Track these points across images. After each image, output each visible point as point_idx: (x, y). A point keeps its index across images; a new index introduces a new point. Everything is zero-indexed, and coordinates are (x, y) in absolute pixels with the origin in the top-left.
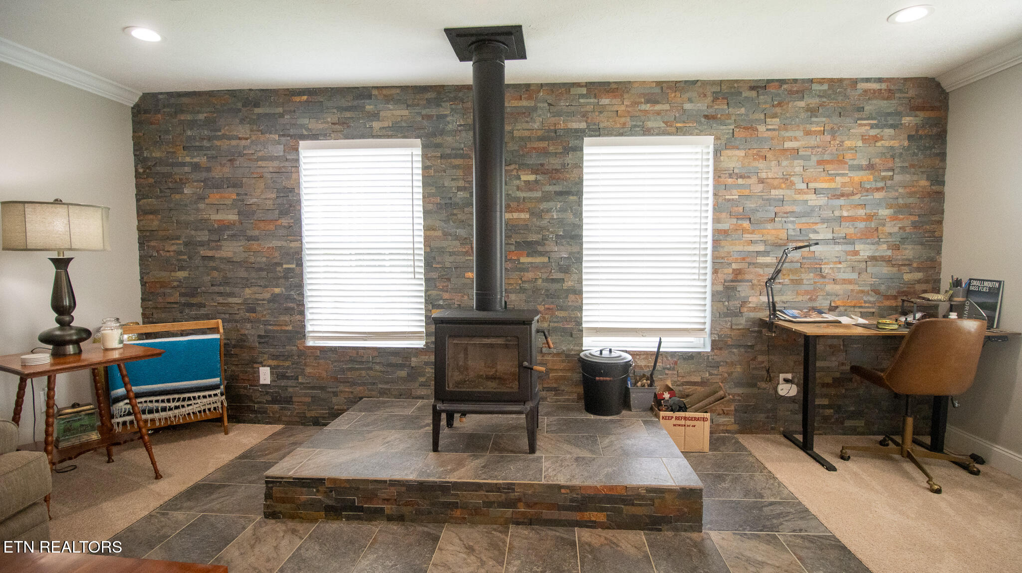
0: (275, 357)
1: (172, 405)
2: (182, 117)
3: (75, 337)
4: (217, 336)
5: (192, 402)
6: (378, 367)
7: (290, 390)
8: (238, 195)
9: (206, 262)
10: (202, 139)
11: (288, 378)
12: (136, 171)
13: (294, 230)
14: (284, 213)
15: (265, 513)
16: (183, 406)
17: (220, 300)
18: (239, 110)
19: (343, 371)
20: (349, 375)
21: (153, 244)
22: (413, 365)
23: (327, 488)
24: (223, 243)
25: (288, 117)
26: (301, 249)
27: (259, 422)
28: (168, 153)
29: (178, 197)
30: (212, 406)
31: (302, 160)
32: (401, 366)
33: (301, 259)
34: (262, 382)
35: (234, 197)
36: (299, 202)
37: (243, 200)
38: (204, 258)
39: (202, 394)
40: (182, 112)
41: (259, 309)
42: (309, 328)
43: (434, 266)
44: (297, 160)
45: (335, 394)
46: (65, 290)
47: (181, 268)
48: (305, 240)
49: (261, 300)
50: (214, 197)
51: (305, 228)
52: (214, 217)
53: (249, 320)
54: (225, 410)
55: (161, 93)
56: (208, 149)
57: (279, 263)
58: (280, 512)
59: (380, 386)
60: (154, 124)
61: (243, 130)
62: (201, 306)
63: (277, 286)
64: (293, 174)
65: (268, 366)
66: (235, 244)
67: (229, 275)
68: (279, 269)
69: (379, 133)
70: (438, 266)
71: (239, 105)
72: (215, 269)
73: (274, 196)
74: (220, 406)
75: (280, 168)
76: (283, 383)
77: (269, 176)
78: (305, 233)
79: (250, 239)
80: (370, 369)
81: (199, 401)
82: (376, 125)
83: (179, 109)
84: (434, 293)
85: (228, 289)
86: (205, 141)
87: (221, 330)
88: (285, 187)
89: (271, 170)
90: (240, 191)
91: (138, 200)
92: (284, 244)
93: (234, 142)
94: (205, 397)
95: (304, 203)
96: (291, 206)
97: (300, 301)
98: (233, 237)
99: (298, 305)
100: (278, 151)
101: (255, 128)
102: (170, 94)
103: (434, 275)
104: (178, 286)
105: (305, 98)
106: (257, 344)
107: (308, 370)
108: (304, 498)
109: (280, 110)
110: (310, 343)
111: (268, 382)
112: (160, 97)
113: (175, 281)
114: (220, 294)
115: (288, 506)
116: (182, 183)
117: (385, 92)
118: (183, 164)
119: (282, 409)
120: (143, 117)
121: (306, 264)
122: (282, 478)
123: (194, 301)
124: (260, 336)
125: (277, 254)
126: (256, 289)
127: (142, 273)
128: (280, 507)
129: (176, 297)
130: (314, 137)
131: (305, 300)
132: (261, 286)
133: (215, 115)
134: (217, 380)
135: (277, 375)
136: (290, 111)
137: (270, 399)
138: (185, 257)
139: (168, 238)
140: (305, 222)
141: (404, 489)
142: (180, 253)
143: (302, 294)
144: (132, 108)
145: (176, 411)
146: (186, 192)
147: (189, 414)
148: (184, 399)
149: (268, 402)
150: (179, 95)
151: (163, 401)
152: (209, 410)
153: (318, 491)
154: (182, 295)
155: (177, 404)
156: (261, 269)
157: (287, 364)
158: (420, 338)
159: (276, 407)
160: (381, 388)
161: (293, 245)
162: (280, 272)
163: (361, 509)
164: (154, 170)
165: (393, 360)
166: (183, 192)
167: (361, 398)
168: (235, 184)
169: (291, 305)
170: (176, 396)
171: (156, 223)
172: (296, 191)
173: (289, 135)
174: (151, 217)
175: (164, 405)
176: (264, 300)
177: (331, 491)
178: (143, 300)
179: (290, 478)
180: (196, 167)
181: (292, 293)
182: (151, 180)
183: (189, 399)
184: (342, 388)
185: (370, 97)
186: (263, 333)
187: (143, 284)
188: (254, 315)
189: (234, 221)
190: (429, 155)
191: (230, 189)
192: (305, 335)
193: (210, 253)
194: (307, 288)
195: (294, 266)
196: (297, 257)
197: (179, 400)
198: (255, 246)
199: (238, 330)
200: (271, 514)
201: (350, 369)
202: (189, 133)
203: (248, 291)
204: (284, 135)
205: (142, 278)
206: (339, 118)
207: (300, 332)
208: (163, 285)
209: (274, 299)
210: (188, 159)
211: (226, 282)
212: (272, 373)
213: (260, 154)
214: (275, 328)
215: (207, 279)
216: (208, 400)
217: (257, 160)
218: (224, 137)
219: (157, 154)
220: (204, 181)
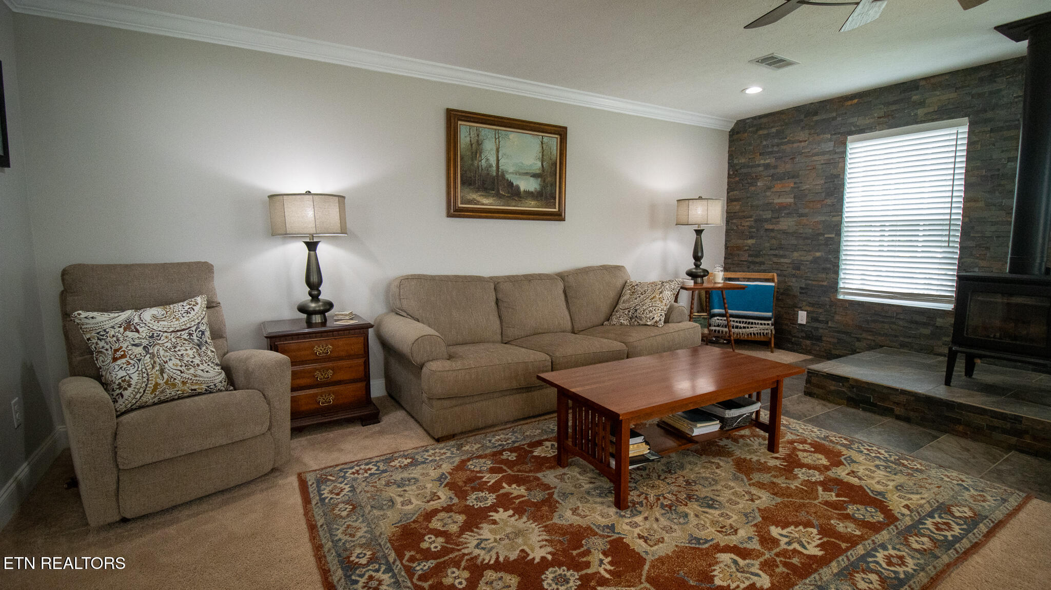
0: (812, 305)
1: (742, 325)
2: (761, 132)
3: (702, 274)
4: (773, 284)
5: (754, 326)
6: (901, 323)
7: (821, 331)
8: (795, 183)
9: (768, 233)
10: (773, 146)
11: (820, 322)
12: (729, 174)
13: (837, 207)
14: (829, 194)
15: (805, 392)
16: (748, 328)
17: (775, 260)
18: (802, 121)
19: (867, 322)
20: (873, 325)
21: (734, 221)
22: (938, 324)
23: (850, 385)
24: (782, 219)
25: (840, 119)
26: (840, 222)
27: (794, 351)
28: (749, 159)
29: (753, 188)
30: (766, 331)
31: (849, 151)
32: (925, 325)
33: (840, 230)
34: (799, 322)
35: (792, 185)
36: (843, 185)
37: (798, 187)
38: (767, 230)
39: (760, 322)
40: (761, 129)
41: (802, 267)
42: (841, 285)
43: (972, 235)
44: (845, 152)
45: (859, 340)
46: (699, 247)
47: (751, 237)
48: (845, 215)
49: (804, 261)
50: (778, 187)
51: (846, 205)
52: (776, 201)
53: (794, 276)
54: (773, 336)
55: (748, 119)
56: (777, 152)
57: (822, 234)
58: (815, 394)
59: (901, 339)
60: (743, 140)
61: (803, 135)
62: (762, 263)
63: (818, 251)
64: (840, 164)
65: (805, 311)
66: (790, 220)
67: (783, 242)
68: (821, 238)
69: (923, 119)
70: (977, 235)
71: (802, 117)
72: (774, 238)
73: (822, 182)
74: (770, 333)
75: (830, 160)
76: (816, 325)
77: (820, 167)
78: (845, 209)
79: (801, 215)
80: (894, 323)
81: (758, 326)
82: (921, 112)
83: (760, 127)
84: (969, 260)
85: (781, 253)
86: (775, 147)
87: (776, 280)
88: (832, 174)
89: (822, 162)
90: (796, 180)
91: (728, 193)
92: (828, 218)
93: (795, 145)
94: (761, 324)
95: (847, 185)
96: (835, 189)
97: (835, 263)
98: (789, 215)
99: (834, 266)
100: (829, 146)
101: (813, 131)
102: (754, 118)
103: (971, 244)
104: (748, 250)
105: (856, 101)
106: (799, 294)
107: (837, 317)
108: (832, 388)
109: (834, 114)
110: (841, 297)
111: (804, 323)
112: (747, 121)
113: (746, 246)
114: (776, 256)
115: (821, 390)
116: (757, 178)
117: (932, 81)
118: (759, 165)
119: (813, 344)
120: (735, 137)
121: (844, 234)
122: (819, 372)
123: (758, 260)
124: (801, 288)
125: (820, 227)
126: (800, 253)
127: (726, 241)
128: (816, 390)
129: (745, 257)
130: (861, 131)
131: (840, 263)
132: (806, 250)
133: (784, 127)
134: (769, 314)
135: (811, 318)
136: (842, 114)
137: (804, 335)
138: (754, 230)
139: (744, 217)
140: (846, 200)
141: (912, 398)
142: (751, 227)
143: (838, 258)
144: (730, 132)
145: (744, 330)
146: (759, 185)
147: (751, 334)
148: (749, 323)
149: (803, 338)
150: (760, 117)
151: (737, 322)
152: (763, 333)
153: (843, 385)
154: (750, 256)
155: (745, 325)
156: (807, 238)
157: (820, 311)
158: (949, 302)
159: (808, 342)
160: (903, 341)
161: (834, 219)
162: (821, 240)
163: (875, 405)
164: (740, 171)
165: (918, 318)
166: (756, 185)
167: (883, 346)
168: (794, 176)
169: (828, 266)
170: (745, 320)
171: (738, 207)
172: (841, 177)
173: (839, 133)
174: (735, 203)
175: (737, 324)
176: (807, 261)
177: (853, 388)
178: (725, 258)
179: (825, 372)
180: (767, 166)
181: (830, 256)
182: (737, 179)
183: (752, 323)
184: (864, 335)
185: (917, 88)
186: (803, 286)
187: (727, 247)
188: (798, 272)
189: (790, 203)
190: (977, 131)
191: (790, 180)
192: (837, 290)
193: (771, 227)
194: (843, 253)
195: (833, 236)
196: (836, 228)
197: (746, 323)
198: (805, 221)
199: (785, 282)
200: (808, 393)
201: (874, 321)
202: (765, 143)
203: (796, 254)
204: (835, 134)
205: (726, 244)
206: (885, 112)
207: (834, 287)
208: (739, 248)
209: (815, 261)
210: (762, 162)
211: (781, 247)
212: (808, 316)
213: (815, 151)
214: (814, 283)
215: (767, 245)
216: (763, 327)
217: (812, 156)
218: (789, 142)
219: (743, 161)
220: (772, 176)
